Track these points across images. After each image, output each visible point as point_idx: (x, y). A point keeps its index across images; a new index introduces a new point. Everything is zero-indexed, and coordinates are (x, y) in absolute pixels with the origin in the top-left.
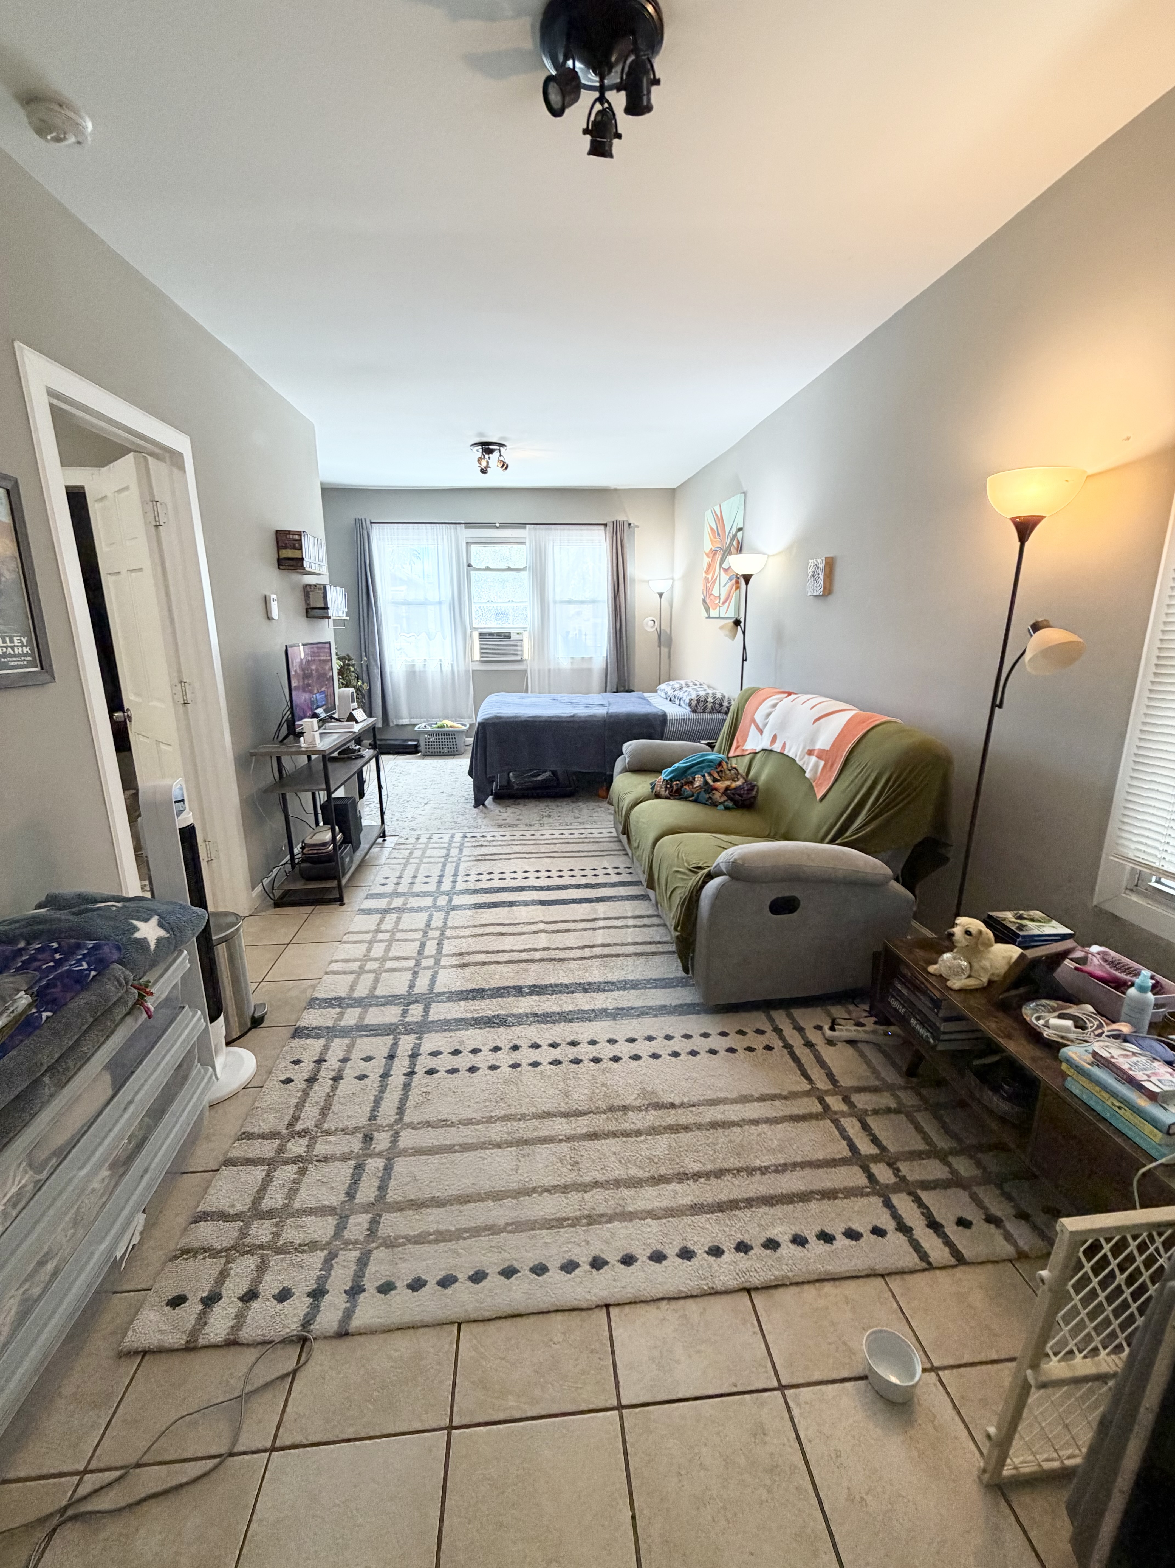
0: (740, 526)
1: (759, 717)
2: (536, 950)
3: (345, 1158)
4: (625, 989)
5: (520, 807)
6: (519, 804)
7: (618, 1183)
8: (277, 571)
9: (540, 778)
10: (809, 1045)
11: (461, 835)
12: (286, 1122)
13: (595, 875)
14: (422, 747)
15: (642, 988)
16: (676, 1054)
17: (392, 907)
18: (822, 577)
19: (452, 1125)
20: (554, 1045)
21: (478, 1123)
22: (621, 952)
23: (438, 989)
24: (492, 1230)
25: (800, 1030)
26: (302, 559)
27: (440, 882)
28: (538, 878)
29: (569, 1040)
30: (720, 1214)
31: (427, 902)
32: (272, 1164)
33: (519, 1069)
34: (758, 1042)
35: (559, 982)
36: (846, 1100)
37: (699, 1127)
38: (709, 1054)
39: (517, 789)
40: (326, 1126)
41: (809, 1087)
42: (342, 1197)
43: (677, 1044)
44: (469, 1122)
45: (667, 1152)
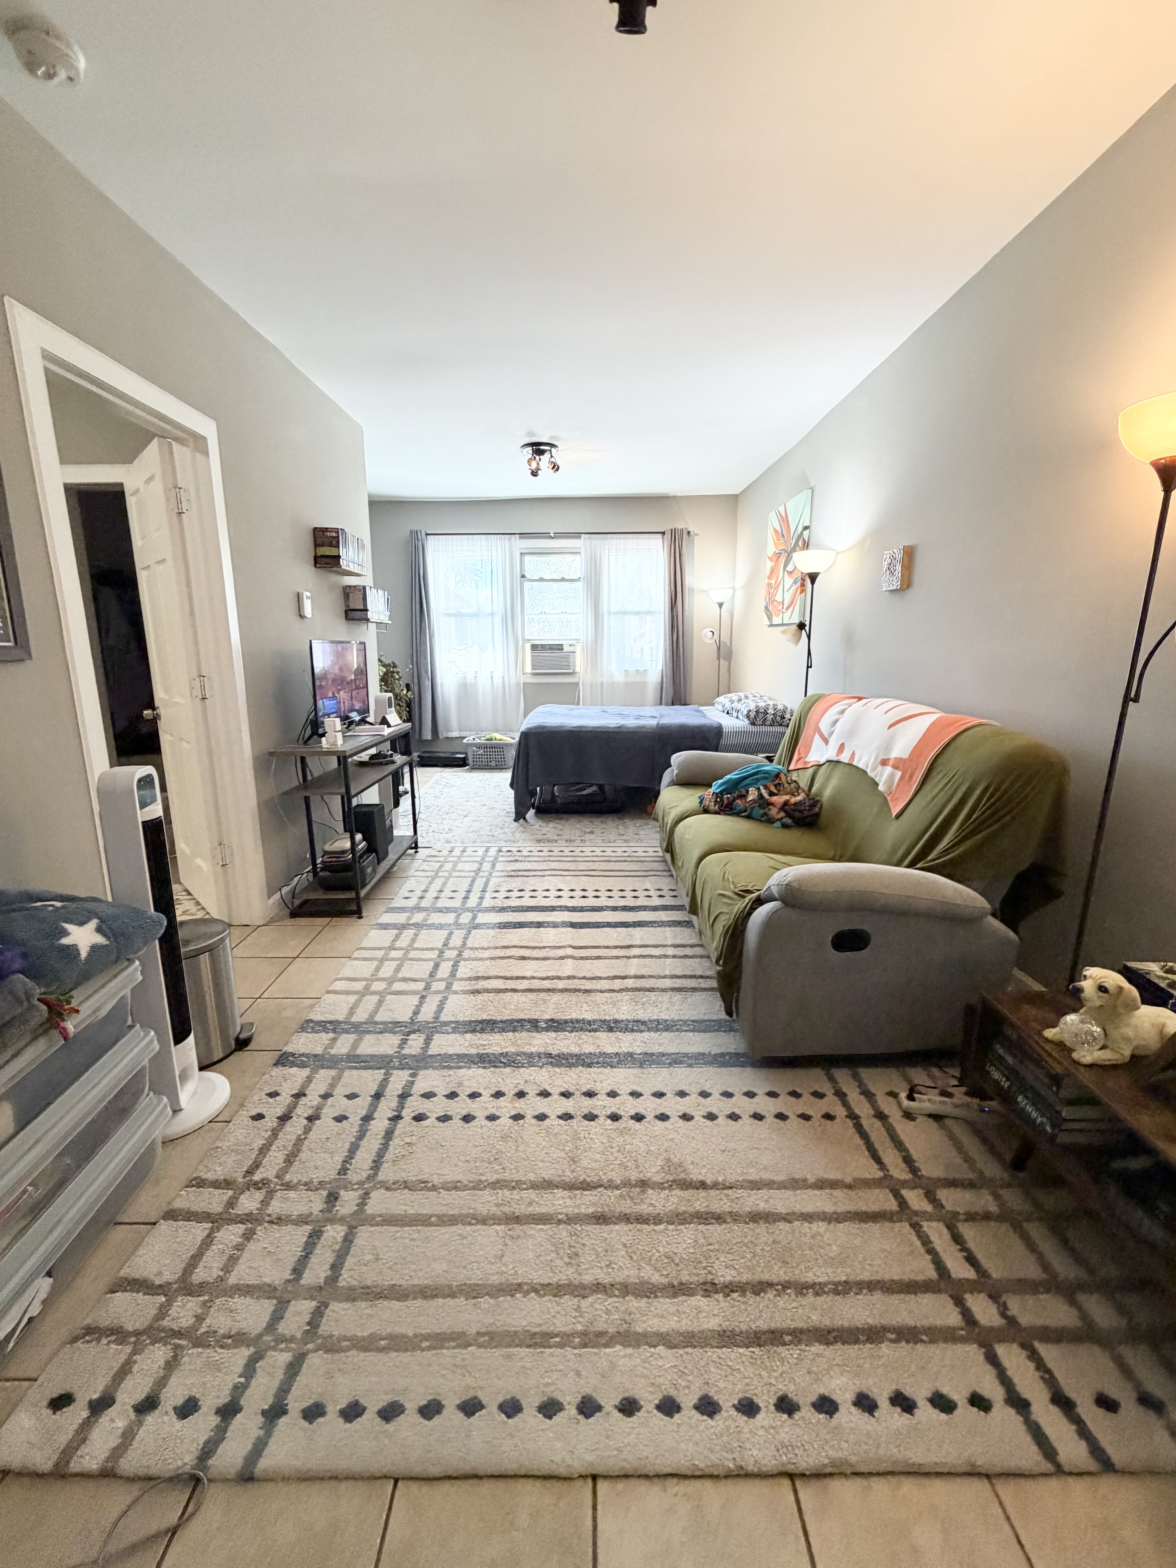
0: (806, 524)
1: (824, 725)
2: (559, 978)
3: (302, 1220)
4: (657, 1030)
5: (562, 822)
6: (562, 819)
7: (626, 1289)
8: (313, 568)
9: (585, 792)
10: (881, 1116)
11: (497, 849)
12: (245, 1169)
13: (635, 897)
14: (470, 761)
15: (678, 1030)
16: (711, 1117)
17: (411, 922)
18: (899, 568)
19: (434, 1188)
20: (566, 1095)
21: (465, 1188)
22: (656, 986)
23: (443, 1018)
24: (461, 1340)
25: (868, 1095)
26: (339, 557)
27: (466, 898)
28: (572, 897)
29: (584, 1090)
30: (756, 1350)
31: (450, 918)
32: (216, 1221)
33: (521, 1122)
34: (816, 1108)
35: (581, 1018)
36: (930, 1196)
37: (735, 1217)
38: (752, 1119)
39: (562, 804)
40: (288, 1177)
41: (880, 1174)
42: (287, 1275)
43: (715, 1104)
44: (455, 1186)
45: (692, 1251)
